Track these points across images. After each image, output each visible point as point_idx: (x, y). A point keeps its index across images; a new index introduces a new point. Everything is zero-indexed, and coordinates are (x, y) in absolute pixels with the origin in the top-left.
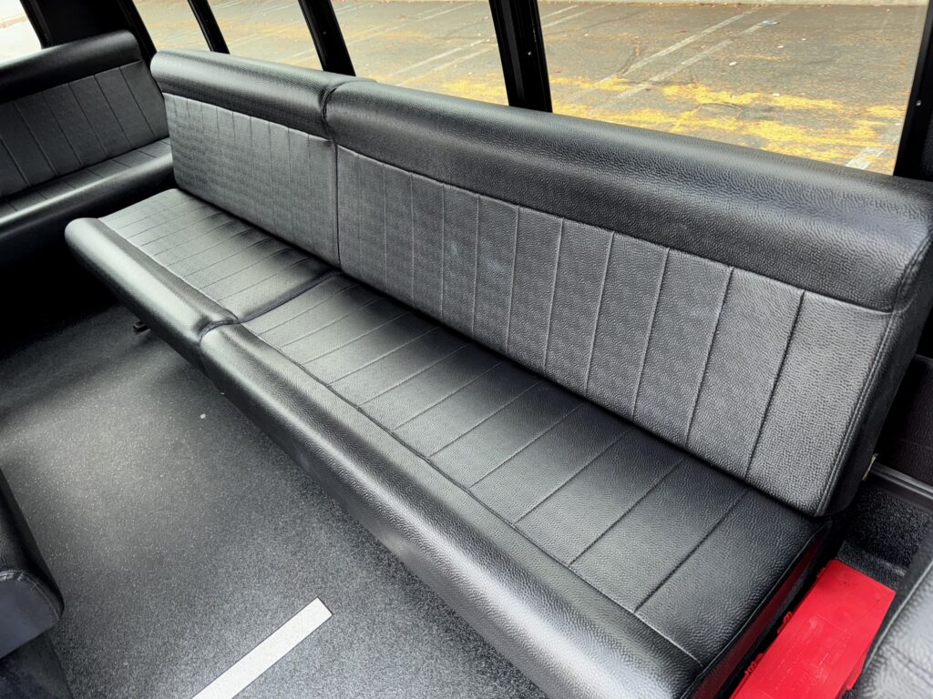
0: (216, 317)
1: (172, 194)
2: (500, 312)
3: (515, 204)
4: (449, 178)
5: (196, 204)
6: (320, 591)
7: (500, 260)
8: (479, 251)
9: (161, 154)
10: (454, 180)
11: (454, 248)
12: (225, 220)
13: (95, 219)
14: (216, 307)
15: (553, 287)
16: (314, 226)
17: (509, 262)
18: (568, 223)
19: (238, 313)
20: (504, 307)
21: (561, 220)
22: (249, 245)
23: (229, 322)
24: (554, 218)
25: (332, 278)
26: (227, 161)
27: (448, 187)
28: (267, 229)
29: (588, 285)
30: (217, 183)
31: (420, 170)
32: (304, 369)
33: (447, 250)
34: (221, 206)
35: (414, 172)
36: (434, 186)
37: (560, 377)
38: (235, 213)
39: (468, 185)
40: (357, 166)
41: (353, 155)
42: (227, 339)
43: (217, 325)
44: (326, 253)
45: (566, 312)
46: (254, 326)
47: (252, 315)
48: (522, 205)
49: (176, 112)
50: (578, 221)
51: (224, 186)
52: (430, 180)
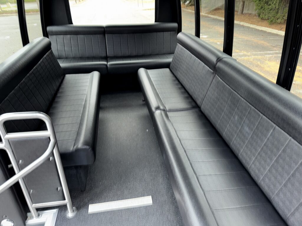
0: (162, 107)
1: (167, 70)
2: (242, 144)
3: (262, 113)
4: (244, 97)
5: (172, 75)
6: (153, 194)
7: (249, 128)
8: (244, 122)
9: (170, 58)
10: (245, 98)
11: (236, 117)
12: (177, 82)
13: (146, 69)
14: (163, 105)
15: (263, 144)
16: (199, 93)
17: (252, 130)
18: (277, 127)
19: (167, 108)
20: (244, 143)
21: (275, 125)
22: (180, 91)
23: (164, 110)
24: (273, 124)
25: (197, 110)
26: (185, 67)
27: (242, 99)
28: (186, 89)
29: (275, 150)
30: (179, 72)
31: (236, 91)
32: (176, 132)
33: (234, 117)
34: (178, 78)
35: (234, 91)
36: (238, 97)
37: (253, 174)
38: (180, 81)
39: (249, 101)
40: (218, 82)
41: (218, 79)
42: (161, 114)
43: (161, 110)
44: (199, 102)
45: (263, 155)
46: (169, 114)
47: (171, 111)
48: (264, 115)
49: (178, 49)
50: (280, 128)
51: (181, 73)
52: (238, 95)
